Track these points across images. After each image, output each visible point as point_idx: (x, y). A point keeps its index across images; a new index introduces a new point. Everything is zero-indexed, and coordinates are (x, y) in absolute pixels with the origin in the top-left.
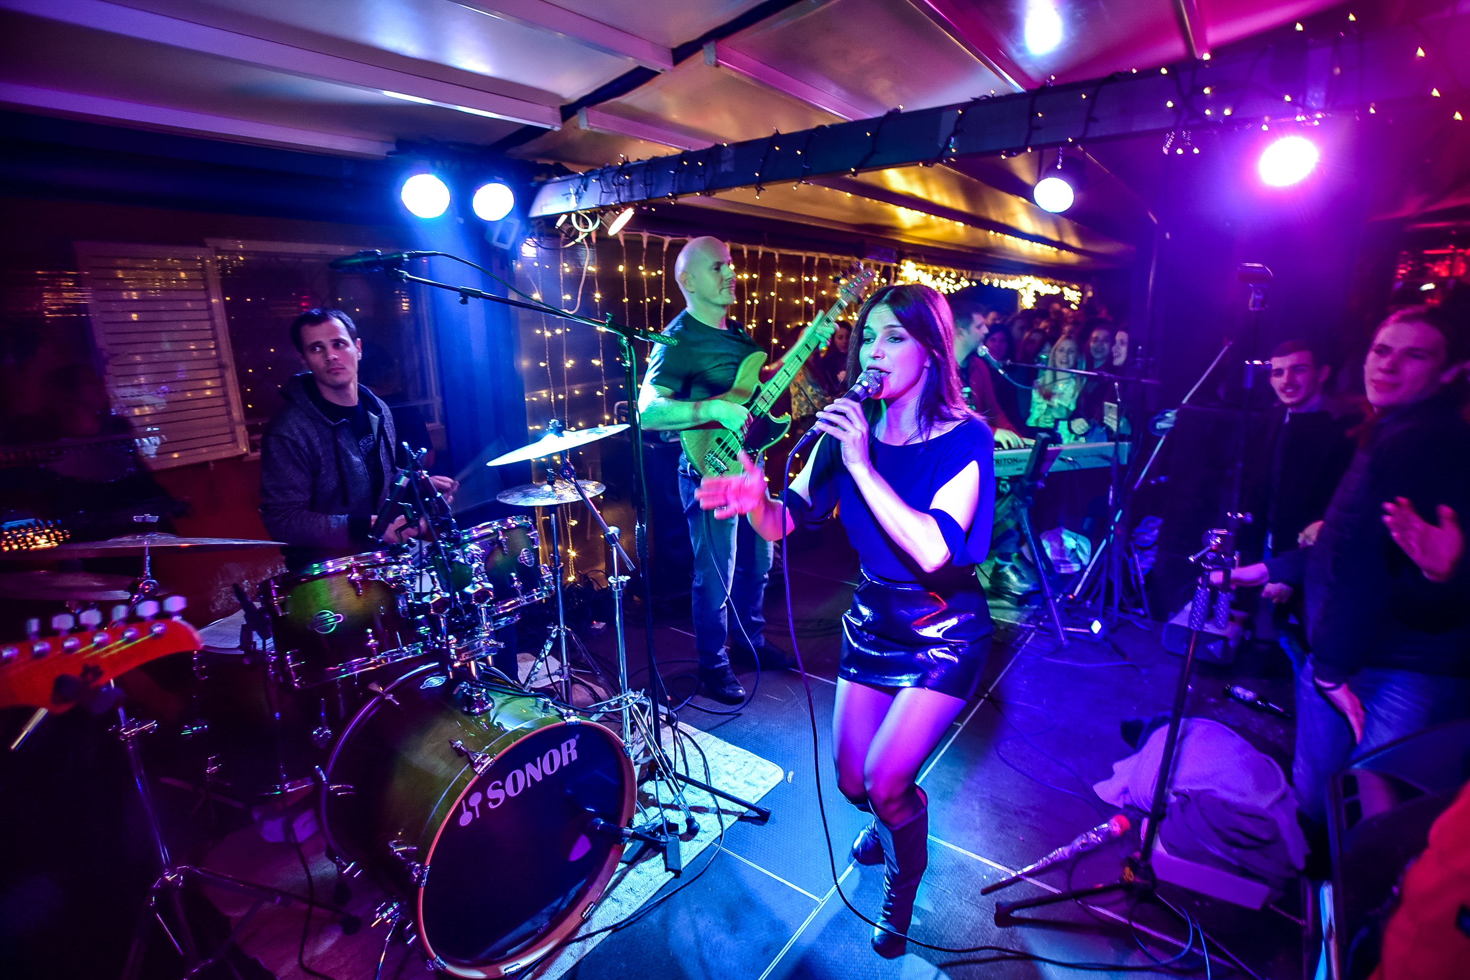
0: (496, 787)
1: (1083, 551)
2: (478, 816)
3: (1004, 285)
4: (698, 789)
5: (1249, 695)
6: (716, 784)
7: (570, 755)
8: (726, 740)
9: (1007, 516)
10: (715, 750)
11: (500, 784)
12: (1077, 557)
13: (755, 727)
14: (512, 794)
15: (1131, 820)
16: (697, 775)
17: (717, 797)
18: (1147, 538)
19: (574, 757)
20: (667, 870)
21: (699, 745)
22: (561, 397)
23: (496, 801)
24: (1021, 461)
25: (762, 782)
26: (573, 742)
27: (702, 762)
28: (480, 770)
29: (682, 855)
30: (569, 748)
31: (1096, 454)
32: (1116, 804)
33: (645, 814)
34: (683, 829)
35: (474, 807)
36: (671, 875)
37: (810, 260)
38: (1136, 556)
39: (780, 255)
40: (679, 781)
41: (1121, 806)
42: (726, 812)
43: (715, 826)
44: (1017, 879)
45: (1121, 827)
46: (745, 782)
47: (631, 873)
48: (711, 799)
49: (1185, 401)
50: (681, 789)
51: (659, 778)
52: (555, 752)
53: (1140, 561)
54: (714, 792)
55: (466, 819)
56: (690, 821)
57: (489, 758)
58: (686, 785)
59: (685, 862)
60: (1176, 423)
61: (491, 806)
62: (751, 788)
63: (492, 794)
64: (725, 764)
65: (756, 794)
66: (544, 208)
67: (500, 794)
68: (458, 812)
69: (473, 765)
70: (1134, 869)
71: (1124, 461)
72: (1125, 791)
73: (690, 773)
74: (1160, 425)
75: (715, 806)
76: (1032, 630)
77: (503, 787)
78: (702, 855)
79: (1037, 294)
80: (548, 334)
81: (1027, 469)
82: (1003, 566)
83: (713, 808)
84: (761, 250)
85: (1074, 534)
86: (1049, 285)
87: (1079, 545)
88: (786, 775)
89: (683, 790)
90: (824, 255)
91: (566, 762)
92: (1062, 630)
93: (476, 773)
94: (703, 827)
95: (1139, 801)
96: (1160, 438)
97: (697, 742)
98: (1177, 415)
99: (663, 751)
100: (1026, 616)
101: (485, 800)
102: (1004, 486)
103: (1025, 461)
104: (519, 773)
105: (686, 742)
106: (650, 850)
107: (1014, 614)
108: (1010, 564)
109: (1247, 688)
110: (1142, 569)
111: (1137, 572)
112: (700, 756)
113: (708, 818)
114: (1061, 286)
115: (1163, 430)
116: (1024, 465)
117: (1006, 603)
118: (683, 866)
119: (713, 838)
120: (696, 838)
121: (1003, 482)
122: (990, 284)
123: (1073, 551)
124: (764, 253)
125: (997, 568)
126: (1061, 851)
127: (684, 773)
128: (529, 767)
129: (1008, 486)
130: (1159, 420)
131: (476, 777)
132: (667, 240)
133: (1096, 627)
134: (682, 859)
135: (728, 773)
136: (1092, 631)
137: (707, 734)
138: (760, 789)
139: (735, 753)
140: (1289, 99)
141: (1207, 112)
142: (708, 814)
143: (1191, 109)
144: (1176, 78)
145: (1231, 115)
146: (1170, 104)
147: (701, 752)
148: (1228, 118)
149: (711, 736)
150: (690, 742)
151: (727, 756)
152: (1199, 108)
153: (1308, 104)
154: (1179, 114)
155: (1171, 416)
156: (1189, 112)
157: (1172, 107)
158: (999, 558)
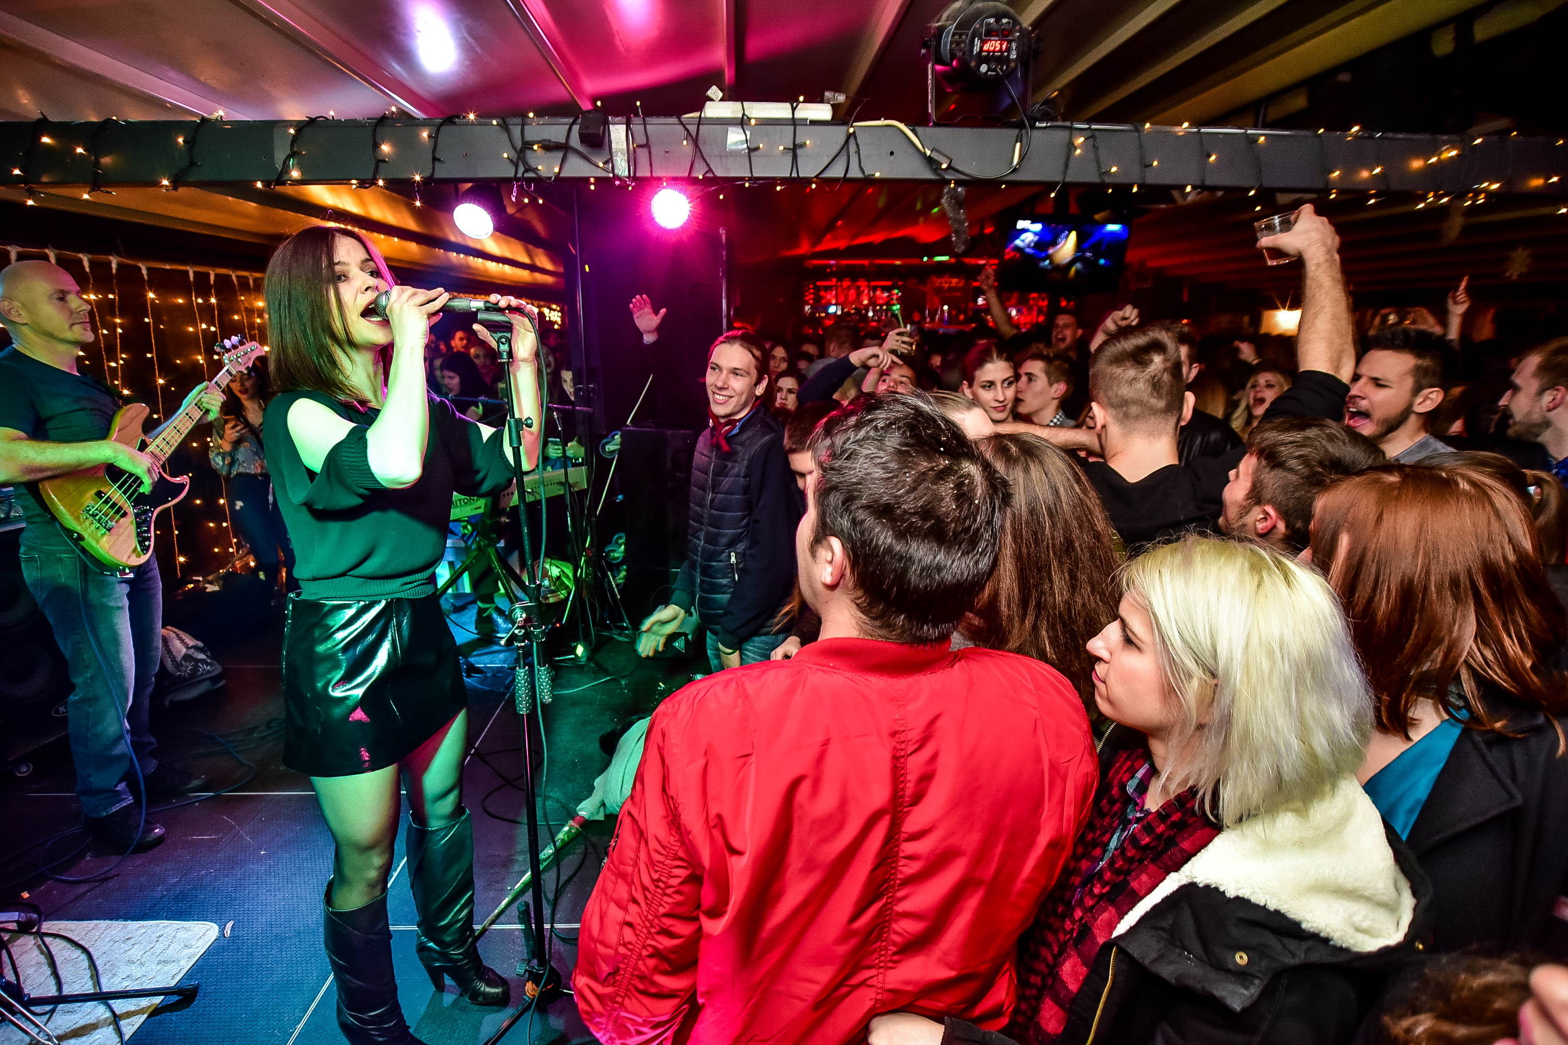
1: (568, 577)
4: (78, 1005)
6: (108, 985)
8: (126, 920)
10: (107, 940)
12: (563, 583)
13: (175, 884)
16: (78, 985)
17: (112, 1002)
18: (616, 555)
21: (80, 941)
25: (187, 951)
27: (86, 963)
38: (609, 573)
42: (129, 1014)
46: (158, 964)
48: (101, 1010)
49: (627, 423)
53: (614, 577)
54: (103, 997)
60: (622, 443)
62: (167, 968)
64: (125, 952)
65: (175, 972)
72: (603, 803)
73: (64, 989)
74: (610, 448)
75: (107, 1015)
82: (488, 609)
83: (106, 1019)
87: (562, 571)
88: (222, 930)
96: (612, 460)
97: (76, 939)
98: (621, 436)
102: (465, 527)
105: (58, 945)
108: (494, 605)
110: (617, 585)
111: (613, 590)
112: (83, 959)
113: (95, 1037)
115: (613, 451)
121: (465, 523)
123: (559, 578)
127: (55, 994)
129: (469, 527)
130: (608, 443)
133: (580, 650)
135: (131, 962)
136: (576, 655)
137: (95, 922)
138: (182, 963)
139: (143, 931)
140: (601, 165)
141: (540, 167)
142: (97, 1031)
143: (525, 163)
144: (508, 131)
145: (559, 172)
146: (505, 155)
147: (85, 950)
148: (558, 176)
149: (102, 922)
150: (64, 943)
151: (129, 939)
152: (532, 163)
153: (616, 172)
154: (516, 166)
155: (618, 438)
156: (524, 166)
157: (509, 156)
158: (482, 602)
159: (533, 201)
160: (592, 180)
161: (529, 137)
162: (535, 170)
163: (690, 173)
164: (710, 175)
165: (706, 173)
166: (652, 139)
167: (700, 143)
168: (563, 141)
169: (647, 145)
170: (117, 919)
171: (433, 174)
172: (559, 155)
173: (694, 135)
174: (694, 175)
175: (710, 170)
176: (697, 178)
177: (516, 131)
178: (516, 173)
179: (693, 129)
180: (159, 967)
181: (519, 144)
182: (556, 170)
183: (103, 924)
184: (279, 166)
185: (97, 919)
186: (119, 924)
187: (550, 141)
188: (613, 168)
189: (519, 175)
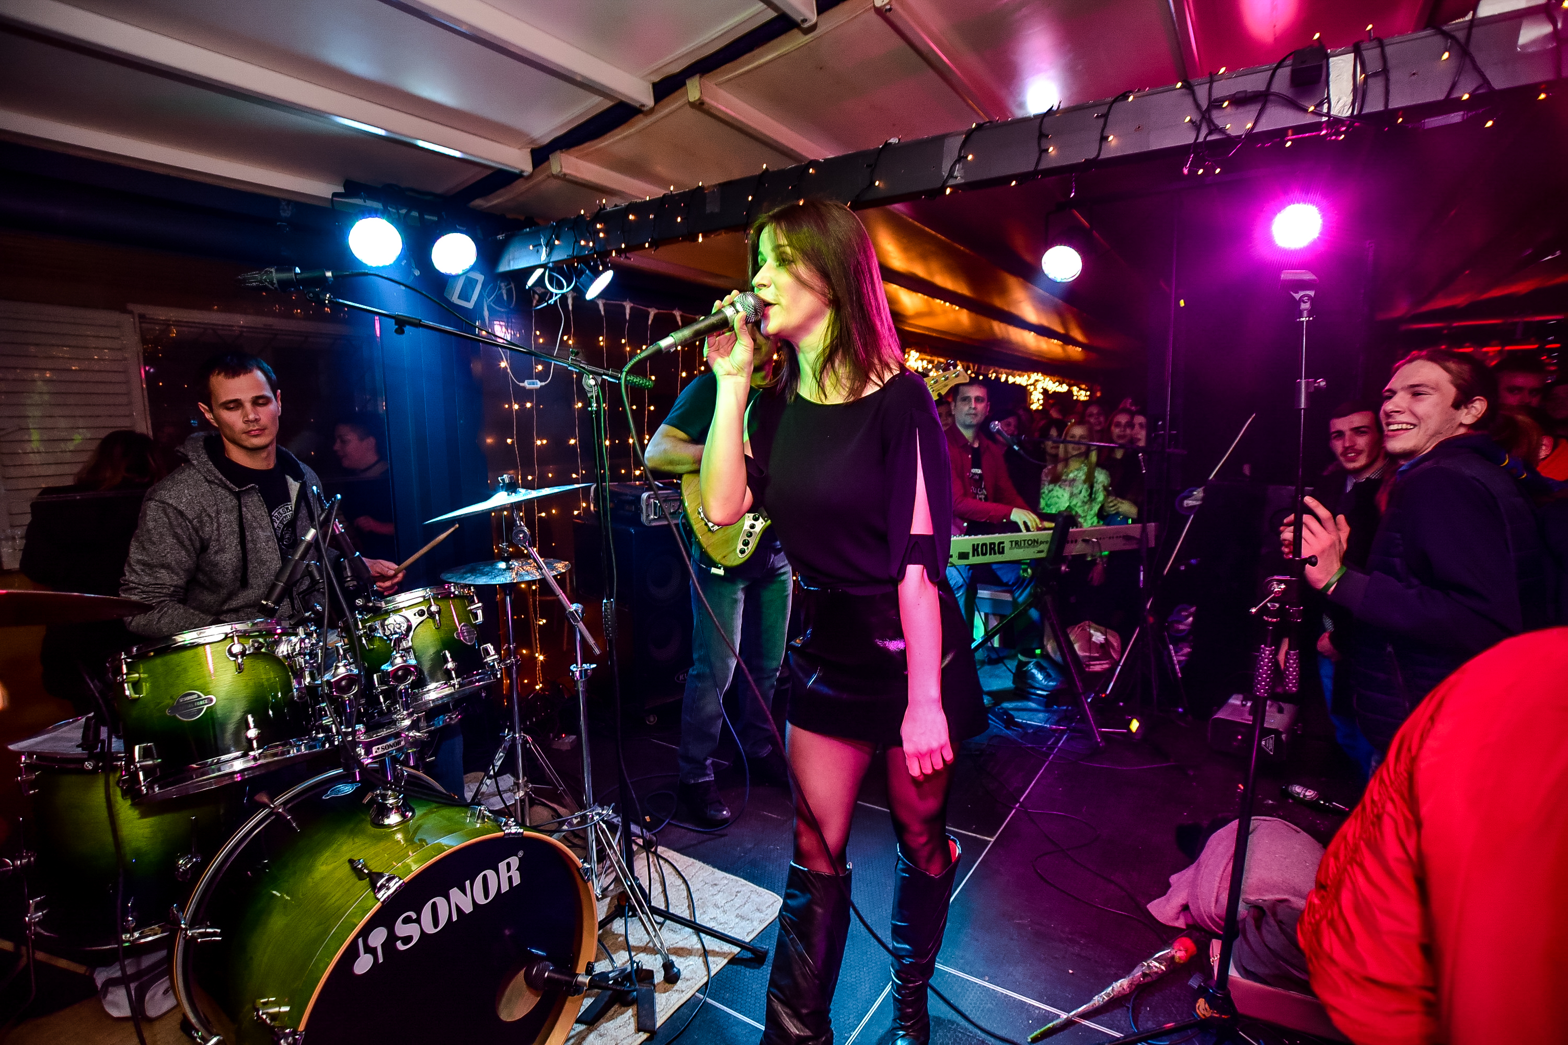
0: (407, 920)
2: (381, 961)
3: (1011, 380)
4: (679, 926)
5: (1310, 794)
6: (702, 919)
7: (510, 878)
8: (714, 867)
9: (1030, 605)
10: (700, 879)
11: (414, 916)
12: (1107, 652)
13: (750, 850)
14: (430, 930)
15: (1196, 942)
16: (680, 909)
17: (702, 935)
18: (1182, 627)
19: (517, 881)
20: (639, 1029)
21: (682, 873)
22: (530, 478)
23: (407, 940)
24: (1042, 543)
25: (758, 915)
26: (514, 861)
27: (685, 893)
28: (383, 895)
29: (657, 1010)
30: (509, 870)
31: (1121, 535)
32: (1177, 924)
33: (612, 960)
34: (659, 977)
35: (376, 948)
36: (643, 1036)
38: (1171, 647)
40: (655, 916)
41: (1183, 927)
42: (716, 954)
43: (699, 972)
44: (1069, 1023)
45: (1186, 951)
46: (737, 916)
47: (591, 1037)
48: (695, 939)
49: (1211, 478)
50: (657, 927)
51: (630, 914)
52: (490, 873)
53: (1176, 652)
54: (699, 929)
55: (363, 965)
56: (668, 966)
57: (397, 879)
58: (664, 922)
59: (661, 1019)
60: (1203, 499)
61: (400, 946)
62: (744, 923)
63: (402, 929)
64: (713, 895)
65: (749, 930)
66: (512, 263)
67: (413, 930)
68: (351, 954)
69: (375, 889)
70: (1211, 1002)
71: (1152, 544)
72: (1185, 908)
73: (670, 907)
74: (1189, 503)
75: (699, 946)
76: (1063, 732)
77: (418, 921)
78: (682, 1009)
80: (516, 407)
81: (1049, 551)
82: (1028, 663)
83: (698, 949)
85: (1103, 629)
86: (1057, 383)
89: (660, 929)
91: (505, 888)
92: (1098, 731)
93: (379, 900)
94: (684, 974)
95: (1204, 921)
96: (1188, 517)
97: (679, 870)
98: (1204, 491)
99: (636, 879)
100: (1056, 718)
101: (392, 937)
102: (1025, 570)
103: (1047, 542)
104: (440, 901)
105: (667, 869)
106: (616, 1006)
107: (1041, 715)
108: (1034, 660)
109: (1307, 786)
110: (1179, 662)
111: (1174, 665)
112: (683, 886)
113: (691, 963)
114: (1070, 385)
116: (1044, 547)
117: (1033, 705)
118: (658, 1024)
119: (697, 987)
120: (676, 987)
121: (1023, 567)
122: (998, 379)
123: (1102, 646)
125: (1021, 665)
126: (1121, 985)
127: (663, 907)
128: (455, 893)
129: (1029, 571)
130: (1187, 497)
131: (379, 904)
132: (652, 312)
133: (1135, 725)
134: (657, 1016)
135: (716, 906)
136: (1130, 730)
137: (692, 860)
138: (755, 923)
139: (726, 882)
140: (1312, 108)
141: (1228, 127)
142: (691, 957)
143: (1210, 122)
144: (1193, 94)
145: (1253, 128)
146: (1188, 119)
147: (685, 881)
148: (1250, 133)
149: (697, 861)
150: (671, 870)
151: (716, 885)
152: (1219, 122)
153: (1333, 113)
154: (1198, 129)
155: (1198, 493)
156: (1209, 127)
157: (1191, 120)
158: (1023, 655)
159: (1209, 171)
161: (1216, 94)
162: (1222, 131)
163: (1449, 94)
164: (1483, 91)
165: (1477, 89)
166: (1391, 62)
167: (1472, 49)
168: (1262, 88)
169: (1385, 73)
170: (708, 864)
171: (1096, 156)
172: (1254, 109)
173: (1462, 40)
174: (1455, 95)
175: (1486, 82)
177: (1202, 92)
178: (1196, 138)
179: (1461, 35)
180: (737, 920)
181: (1204, 105)
182: (1249, 126)
183: (699, 864)
185: (694, 858)
186: (709, 869)
187: (1246, 91)
188: (1329, 108)
189: (1201, 140)
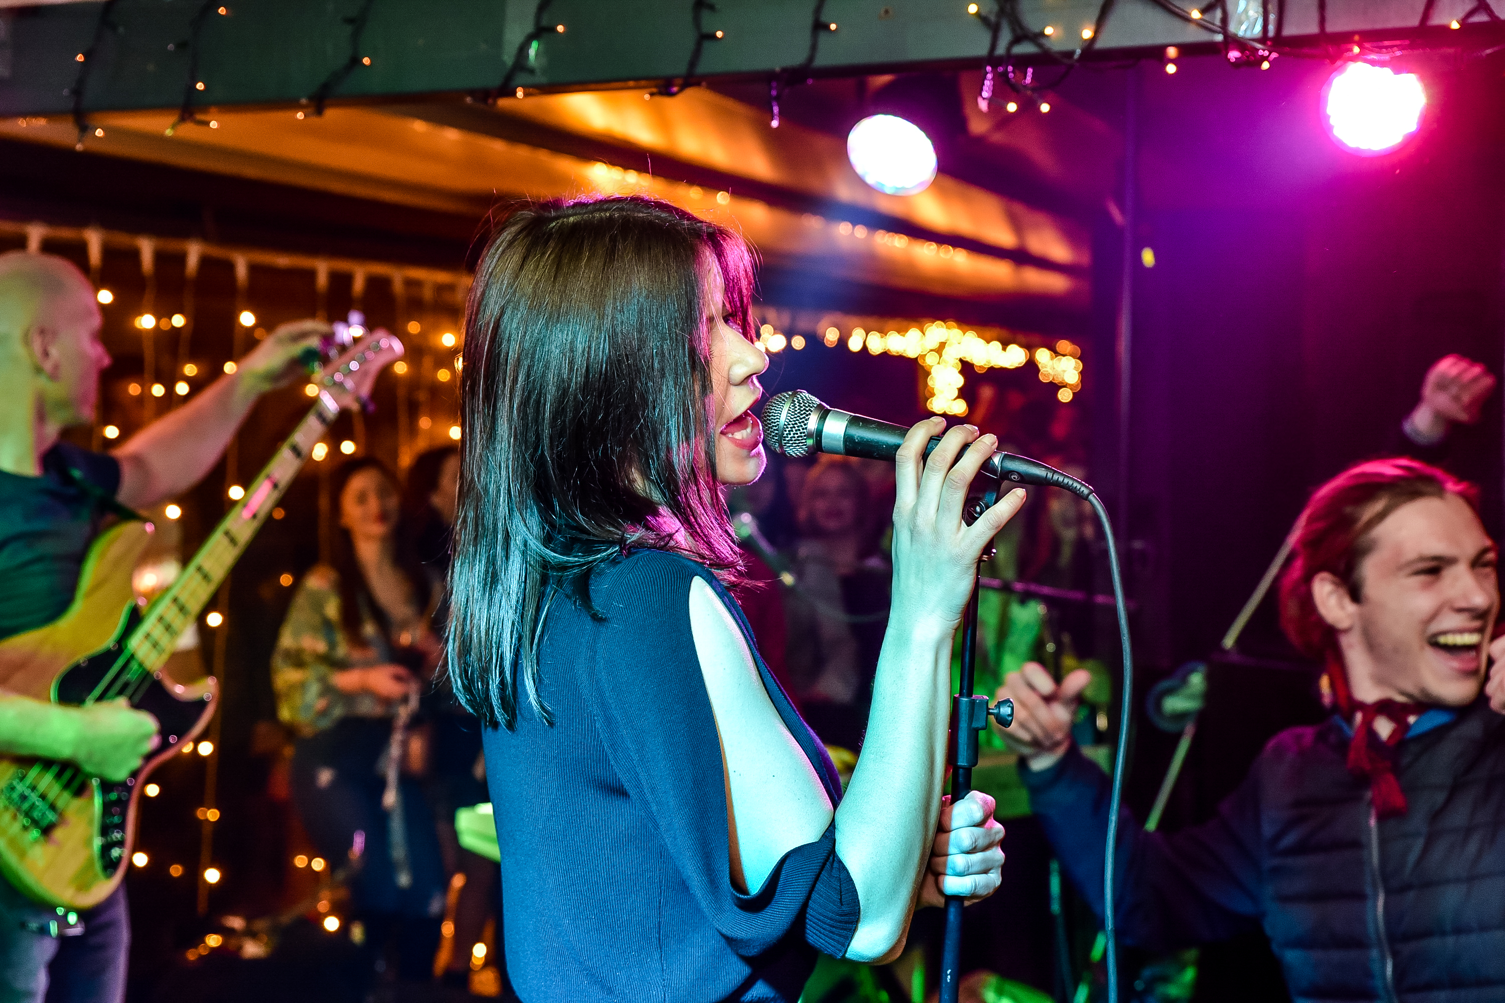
3: (877, 344)
37: (341, 281)
39: (254, 269)
49: (1229, 642)
60: (1206, 695)
74: (1175, 704)
79: (966, 368)
84: (194, 252)
86: (996, 345)
90: (380, 269)
96: (1176, 738)
98: (1210, 678)
114: (1030, 347)
115: (1181, 717)
122: (842, 342)
124: (205, 262)
130: (1171, 691)
140: (1196, 14)
141: (1049, 31)
143: (1016, 23)
145: (1093, 40)
146: (973, 9)
148: (1089, 47)
152: (1031, 22)
153: (1232, 28)
154: (995, 30)
155: (1197, 680)
156: (1013, 30)
157: (978, 14)
159: (1028, 107)
160: (1172, 52)
162: (1038, 37)
163: (1426, 15)
164: (1481, 18)
165: (1472, 13)
171: (811, 58)
174: (1437, 20)
175: (1482, 7)
176: (1446, 29)
178: (993, 46)
182: (1088, 33)
184: (509, 57)
188: (1225, 20)
189: (1001, 50)
